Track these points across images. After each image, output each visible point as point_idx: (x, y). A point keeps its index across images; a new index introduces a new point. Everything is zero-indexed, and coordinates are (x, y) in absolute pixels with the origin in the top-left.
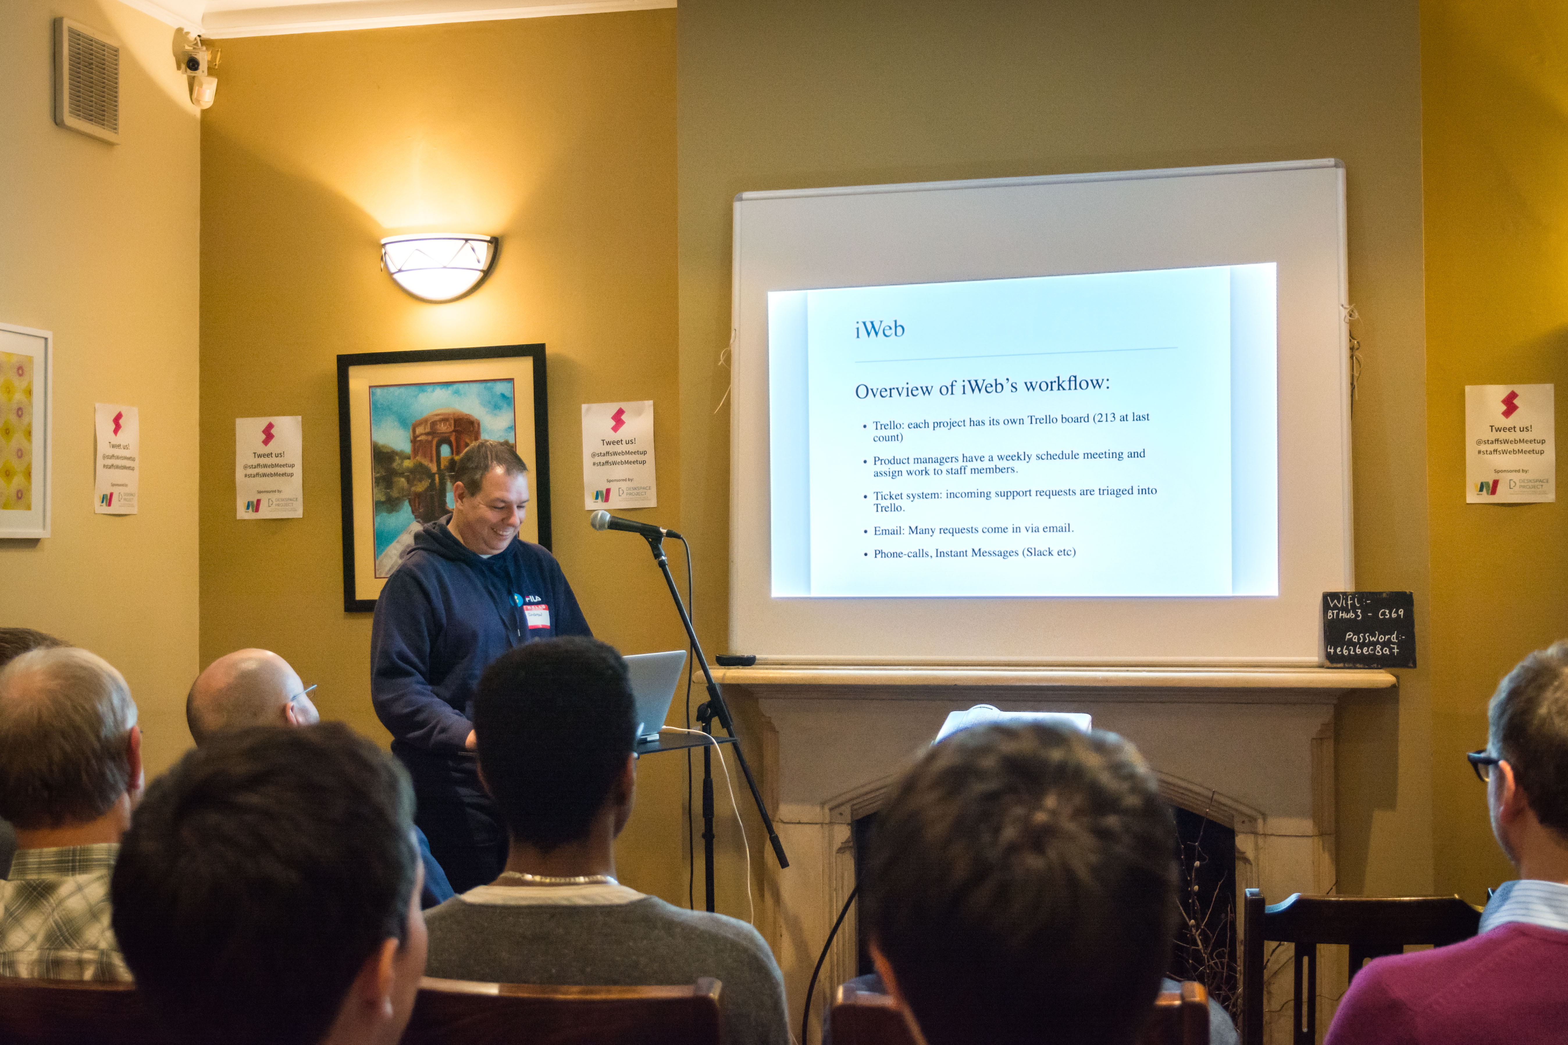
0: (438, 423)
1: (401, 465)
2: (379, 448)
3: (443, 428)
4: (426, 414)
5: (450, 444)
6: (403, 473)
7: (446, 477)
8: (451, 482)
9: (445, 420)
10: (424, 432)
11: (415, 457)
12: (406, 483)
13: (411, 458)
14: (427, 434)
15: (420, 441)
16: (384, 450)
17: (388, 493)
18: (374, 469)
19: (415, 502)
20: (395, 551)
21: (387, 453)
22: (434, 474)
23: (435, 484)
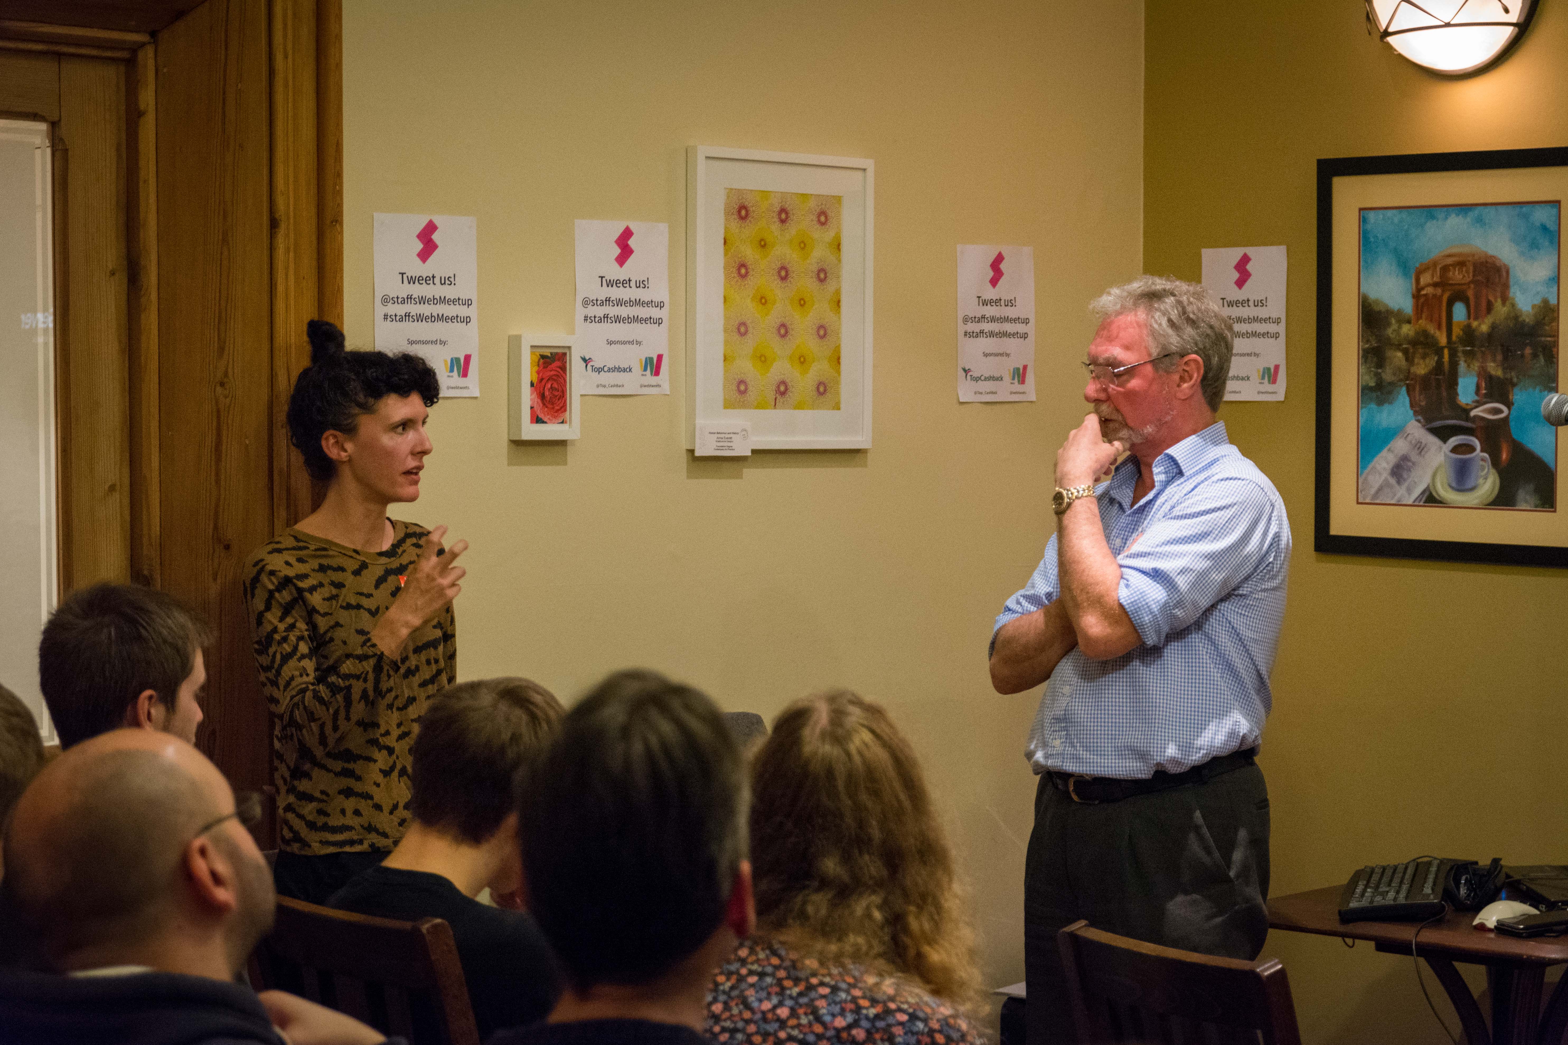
0: (1451, 268)
1: (1397, 331)
2: (1370, 305)
3: (1457, 276)
4: (1435, 254)
5: (1465, 301)
6: (1401, 345)
7: (1460, 354)
8: (1465, 361)
9: (1461, 264)
10: (1431, 282)
11: (1417, 320)
12: (1404, 361)
13: (1412, 322)
14: (1435, 285)
15: (1425, 295)
16: (1376, 308)
17: (1380, 374)
18: (1362, 336)
19: (1414, 389)
20: (1384, 465)
21: (1380, 312)
22: (1442, 348)
23: (1443, 363)
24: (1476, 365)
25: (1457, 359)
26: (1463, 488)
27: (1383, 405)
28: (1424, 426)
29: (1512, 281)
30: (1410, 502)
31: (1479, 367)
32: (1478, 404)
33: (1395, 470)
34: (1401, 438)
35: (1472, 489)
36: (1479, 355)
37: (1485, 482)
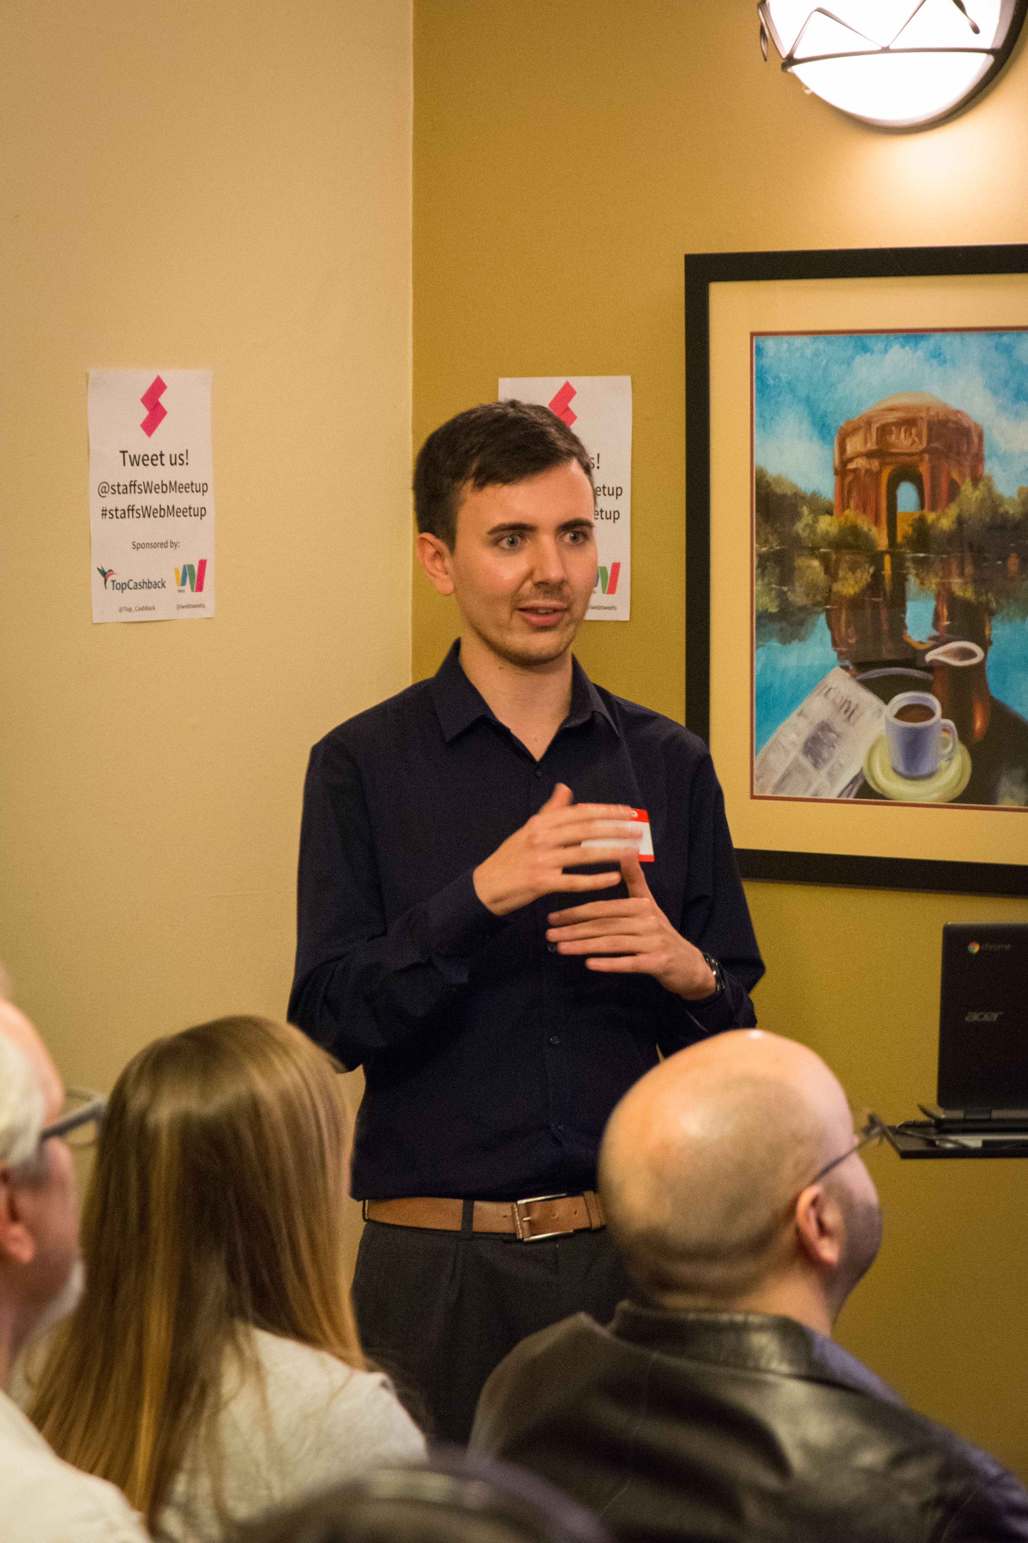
0: (893, 428)
1: (811, 527)
2: (769, 485)
3: (905, 441)
4: (867, 407)
5: (917, 480)
6: (818, 548)
7: (909, 564)
8: (917, 575)
9: (909, 423)
10: (863, 450)
11: (843, 510)
12: (823, 573)
13: (835, 512)
14: (870, 455)
15: (854, 471)
16: (779, 491)
17: (784, 593)
18: (758, 533)
19: (839, 620)
20: (793, 737)
21: (784, 496)
22: (883, 553)
23: (883, 577)
24: (934, 582)
25: (904, 571)
26: (915, 774)
27: (790, 643)
28: (854, 676)
29: (986, 452)
30: (834, 797)
31: (938, 585)
32: (938, 641)
33: (809, 744)
34: (819, 694)
35: (930, 776)
36: (937, 565)
37: (948, 766)
